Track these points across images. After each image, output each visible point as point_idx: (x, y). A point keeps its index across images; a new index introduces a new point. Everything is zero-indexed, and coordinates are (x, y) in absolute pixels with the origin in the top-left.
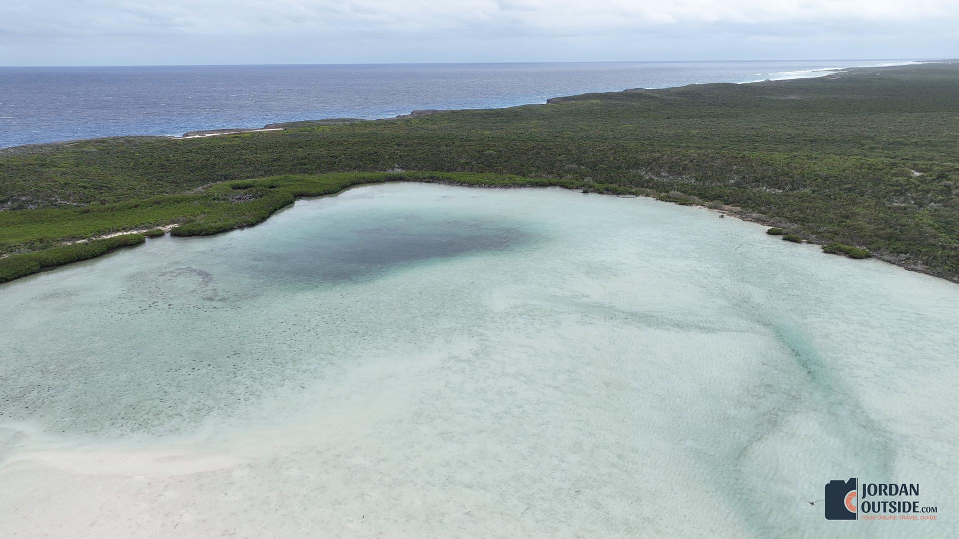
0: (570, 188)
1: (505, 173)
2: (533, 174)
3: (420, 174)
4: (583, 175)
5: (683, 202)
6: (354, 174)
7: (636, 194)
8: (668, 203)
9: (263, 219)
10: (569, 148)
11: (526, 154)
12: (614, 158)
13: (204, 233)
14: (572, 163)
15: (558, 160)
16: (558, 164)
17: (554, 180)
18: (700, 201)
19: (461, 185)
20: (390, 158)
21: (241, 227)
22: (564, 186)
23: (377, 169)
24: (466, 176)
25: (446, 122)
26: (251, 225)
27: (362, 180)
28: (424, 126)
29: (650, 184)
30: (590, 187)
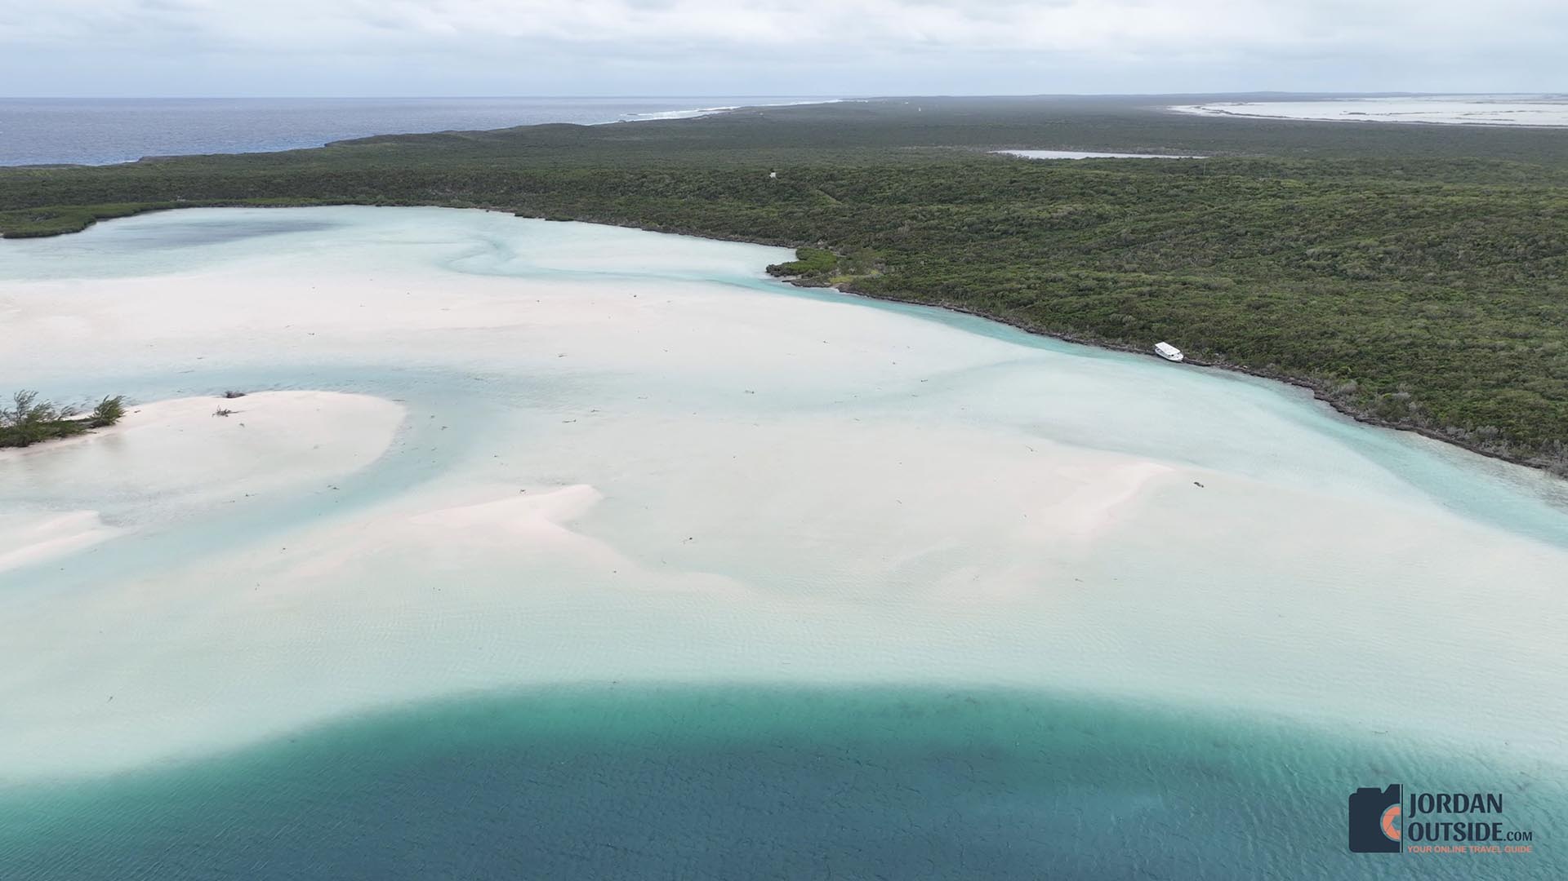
0: (365, 205)
3: (209, 202)
5: (460, 206)
8: (449, 209)
11: (315, 182)
12: (404, 181)
14: (364, 186)
15: (350, 185)
16: (350, 188)
18: (473, 205)
20: (170, 191)
27: (150, 207)
29: (436, 197)
30: (383, 202)
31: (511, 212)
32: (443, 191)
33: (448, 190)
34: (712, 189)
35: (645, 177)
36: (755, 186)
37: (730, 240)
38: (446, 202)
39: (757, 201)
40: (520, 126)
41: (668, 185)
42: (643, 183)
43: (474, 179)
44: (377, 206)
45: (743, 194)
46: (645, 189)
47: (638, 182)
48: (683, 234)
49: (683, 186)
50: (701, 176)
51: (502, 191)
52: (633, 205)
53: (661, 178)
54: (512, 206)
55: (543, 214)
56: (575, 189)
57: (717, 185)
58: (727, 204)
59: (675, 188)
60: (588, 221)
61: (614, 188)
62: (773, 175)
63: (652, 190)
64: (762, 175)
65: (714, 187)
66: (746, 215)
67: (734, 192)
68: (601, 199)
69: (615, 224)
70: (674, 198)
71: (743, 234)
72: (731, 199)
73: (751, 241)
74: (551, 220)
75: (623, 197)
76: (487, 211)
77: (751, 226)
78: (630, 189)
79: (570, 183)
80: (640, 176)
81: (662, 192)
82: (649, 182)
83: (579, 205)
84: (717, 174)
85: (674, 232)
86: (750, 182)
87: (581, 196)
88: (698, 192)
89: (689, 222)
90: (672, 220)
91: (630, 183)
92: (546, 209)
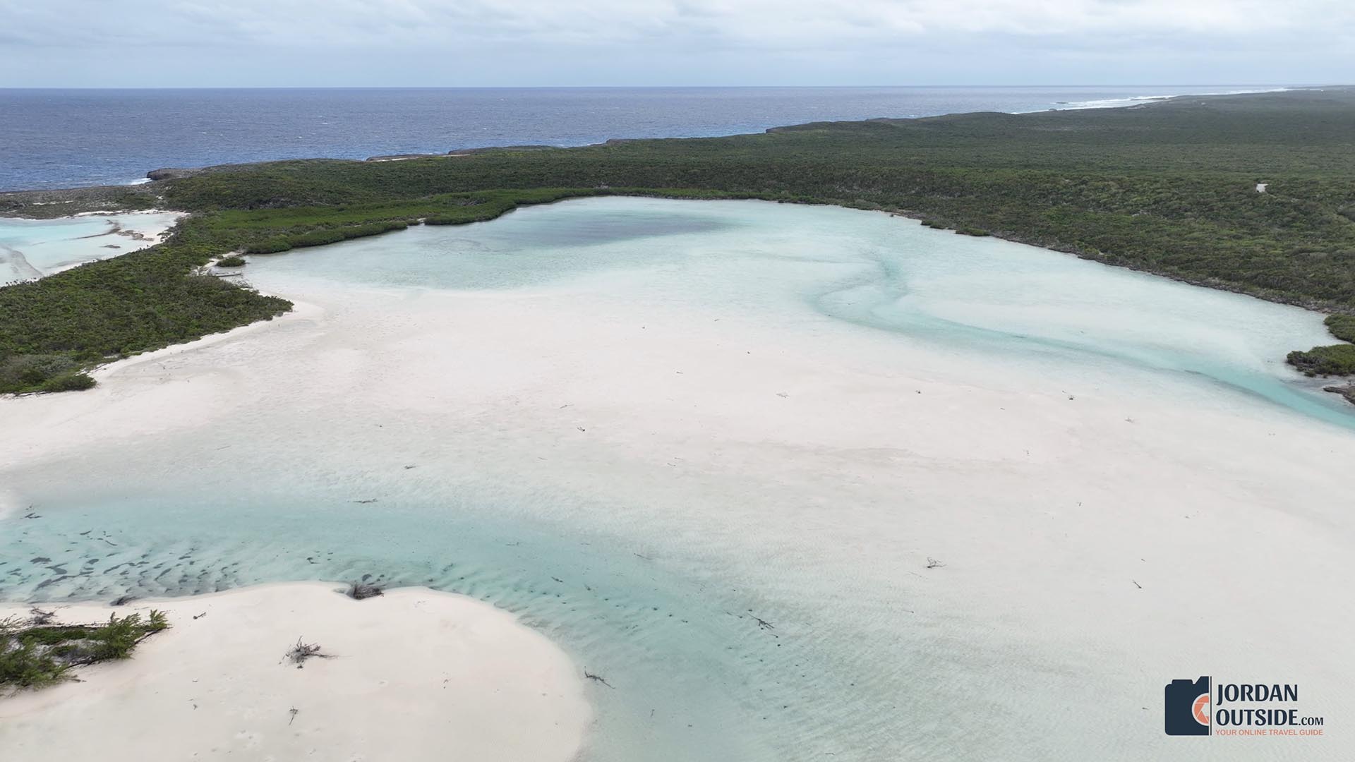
0: (768, 200)
1: (708, 189)
2: (735, 189)
3: (626, 189)
4: (781, 190)
5: (865, 207)
6: (563, 190)
7: (827, 204)
8: (853, 209)
9: (496, 217)
10: (772, 167)
11: (729, 172)
12: (813, 175)
13: (454, 222)
14: (773, 179)
15: (759, 178)
16: (759, 181)
17: (754, 194)
18: (879, 206)
19: (666, 197)
20: (596, 176)
21: (480, 221)
22: (762, 198)
23: (584, 185)
24: (670, 191)
25: (648, 149)
26: (488, 219)
27: (572, 193)
28: (624, 153)
29: (841, 196)
30: (786, 198)
31: (919, 218)
32: (851, 188)
33: (855, 187)
34: (1175, 204)
35: (1084, 182)
36: (1237, 202)
37: (1207, 285)
38: (850, 201)
39: (1242, 225)
40: (950, 115)
41: (1114, 195)
42: (1081, 190)
43: (885, 176)
44: (780, 202)
45: (1219, 215)
46: (1084, 199)
47: (1074, 190)
48: (1135, 268)
49: (1135, 198)
50: (1158, 185)
51: (913, 192)
52: (1067, 220)
53: (1105, 186)
54: (921, 211)
55: (954, 225)
56: (996, 194)
57: (1181, 199)
58: (1198, 228)
59: (1123, 200)
60: (1009, 238)
61: (1044, 195)
62: (1261, 188)
63: (1093, 200)
64: (1245, 188)
65: (1178, 201)
66: (1231, 248)
67: (1206, 210)
68: (1026, 208)
69: (1042, 245)
70: (1121, 213)
71: (1228, 278)
72: (1202, 219)
73: (1242, 291)
74: (963, 233)
75: (1055, 208)
76: (892, 216)
77: (1240, 267)
78: (1065, 197)
79: (991, 187)
80: (1078, 181)
81: (1105, 204)
82: (1089, 190)
83: (999, 216)
84: (1179, 183)
85: (1122, 264)
86: (1229, 196)
87: (1003, 203)
88: (1154, 207)
89: (1144, 252)
90: (1121, 247)
91: (1064, 190)
92: (959, 218)
